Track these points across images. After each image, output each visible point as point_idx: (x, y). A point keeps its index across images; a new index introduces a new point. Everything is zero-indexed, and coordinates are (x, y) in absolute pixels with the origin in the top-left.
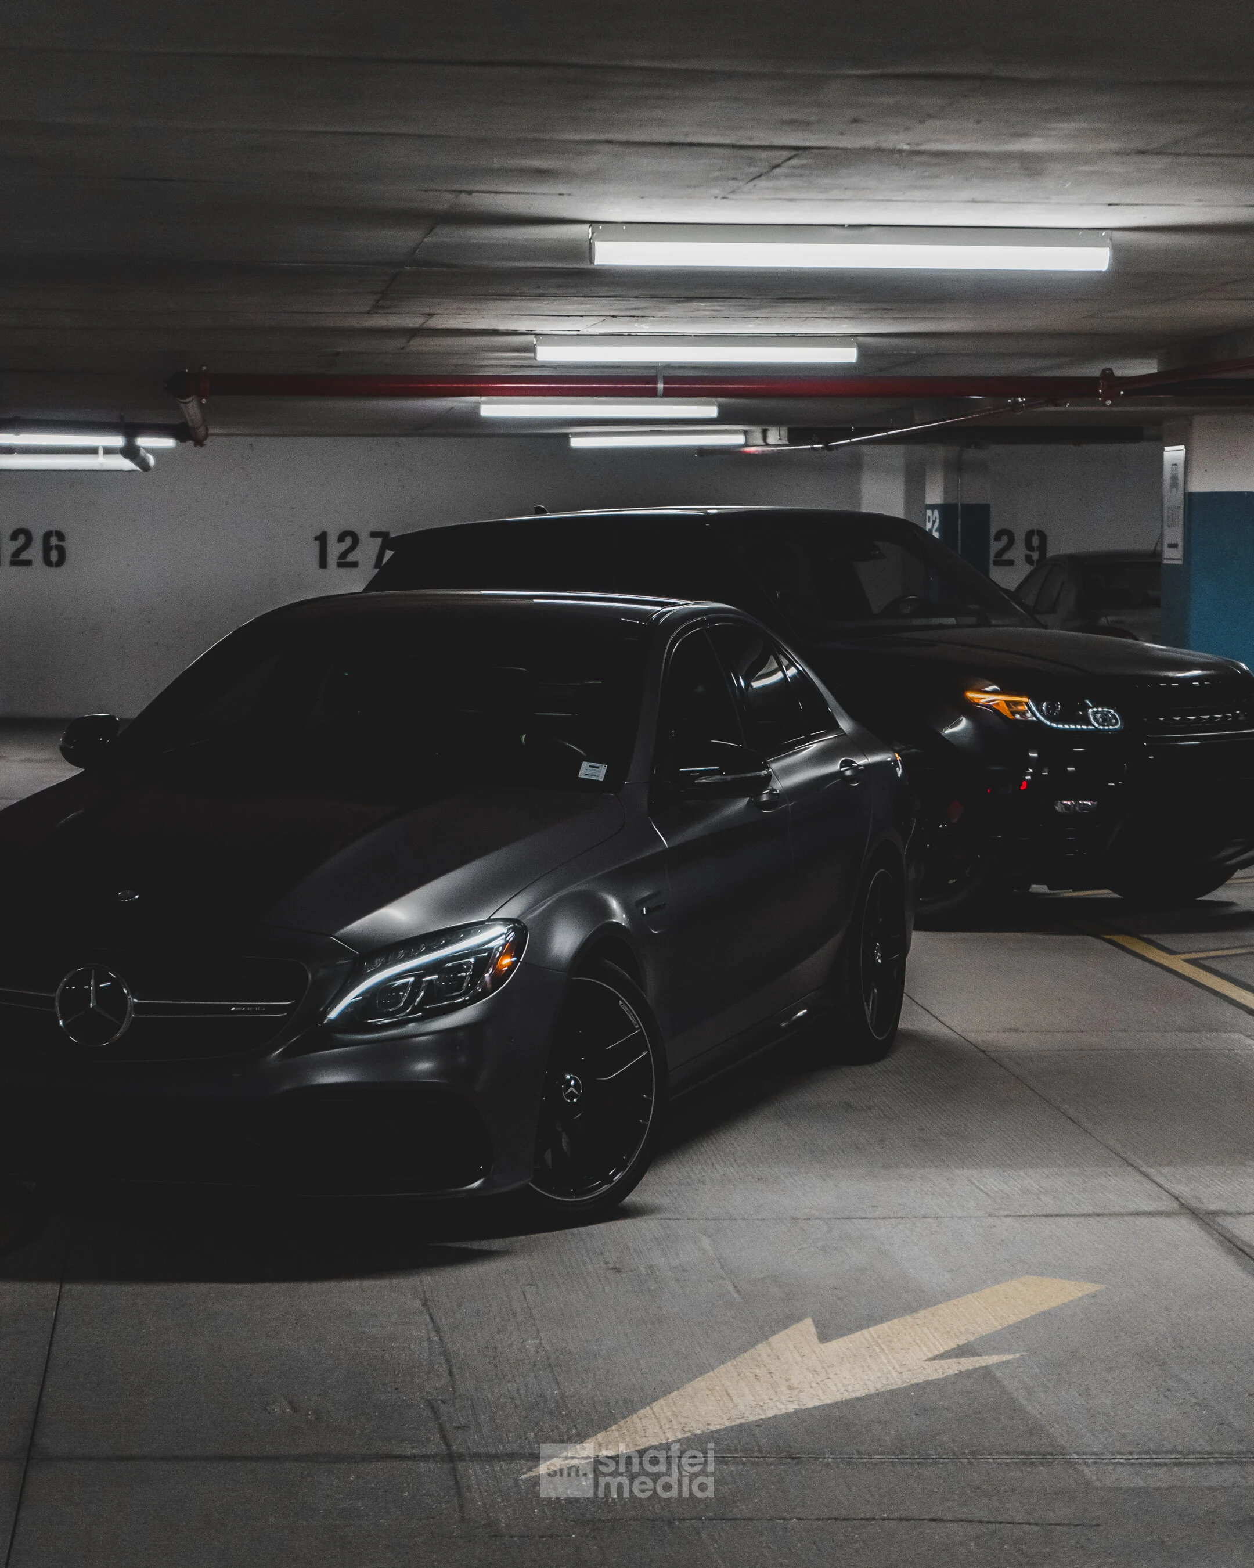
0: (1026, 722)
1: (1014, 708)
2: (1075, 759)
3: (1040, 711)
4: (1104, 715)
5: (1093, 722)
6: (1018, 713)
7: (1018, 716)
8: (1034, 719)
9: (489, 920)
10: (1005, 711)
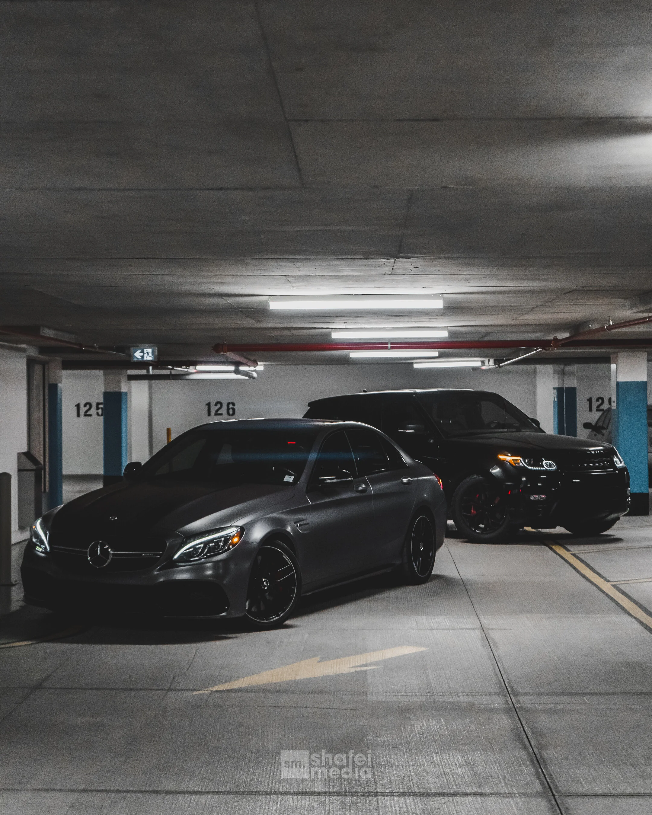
0: (522, 467)
1: (516, 462)
2: (542, 481)
3: (525, 463)
4: (550, 464)
5: (545, 466)
6: (517, 463)
7: (517, 465)
8: (523, 465)
9: (231, 526)
10: (512, 463)
